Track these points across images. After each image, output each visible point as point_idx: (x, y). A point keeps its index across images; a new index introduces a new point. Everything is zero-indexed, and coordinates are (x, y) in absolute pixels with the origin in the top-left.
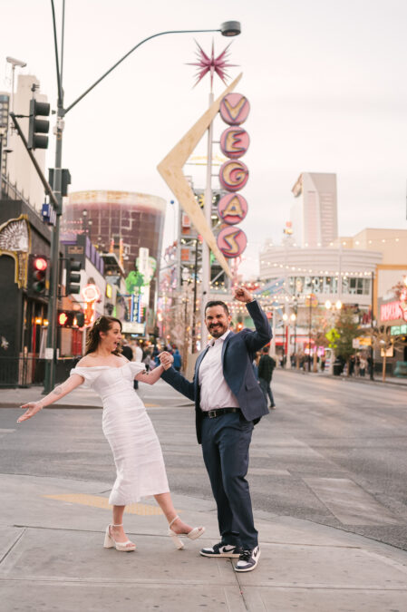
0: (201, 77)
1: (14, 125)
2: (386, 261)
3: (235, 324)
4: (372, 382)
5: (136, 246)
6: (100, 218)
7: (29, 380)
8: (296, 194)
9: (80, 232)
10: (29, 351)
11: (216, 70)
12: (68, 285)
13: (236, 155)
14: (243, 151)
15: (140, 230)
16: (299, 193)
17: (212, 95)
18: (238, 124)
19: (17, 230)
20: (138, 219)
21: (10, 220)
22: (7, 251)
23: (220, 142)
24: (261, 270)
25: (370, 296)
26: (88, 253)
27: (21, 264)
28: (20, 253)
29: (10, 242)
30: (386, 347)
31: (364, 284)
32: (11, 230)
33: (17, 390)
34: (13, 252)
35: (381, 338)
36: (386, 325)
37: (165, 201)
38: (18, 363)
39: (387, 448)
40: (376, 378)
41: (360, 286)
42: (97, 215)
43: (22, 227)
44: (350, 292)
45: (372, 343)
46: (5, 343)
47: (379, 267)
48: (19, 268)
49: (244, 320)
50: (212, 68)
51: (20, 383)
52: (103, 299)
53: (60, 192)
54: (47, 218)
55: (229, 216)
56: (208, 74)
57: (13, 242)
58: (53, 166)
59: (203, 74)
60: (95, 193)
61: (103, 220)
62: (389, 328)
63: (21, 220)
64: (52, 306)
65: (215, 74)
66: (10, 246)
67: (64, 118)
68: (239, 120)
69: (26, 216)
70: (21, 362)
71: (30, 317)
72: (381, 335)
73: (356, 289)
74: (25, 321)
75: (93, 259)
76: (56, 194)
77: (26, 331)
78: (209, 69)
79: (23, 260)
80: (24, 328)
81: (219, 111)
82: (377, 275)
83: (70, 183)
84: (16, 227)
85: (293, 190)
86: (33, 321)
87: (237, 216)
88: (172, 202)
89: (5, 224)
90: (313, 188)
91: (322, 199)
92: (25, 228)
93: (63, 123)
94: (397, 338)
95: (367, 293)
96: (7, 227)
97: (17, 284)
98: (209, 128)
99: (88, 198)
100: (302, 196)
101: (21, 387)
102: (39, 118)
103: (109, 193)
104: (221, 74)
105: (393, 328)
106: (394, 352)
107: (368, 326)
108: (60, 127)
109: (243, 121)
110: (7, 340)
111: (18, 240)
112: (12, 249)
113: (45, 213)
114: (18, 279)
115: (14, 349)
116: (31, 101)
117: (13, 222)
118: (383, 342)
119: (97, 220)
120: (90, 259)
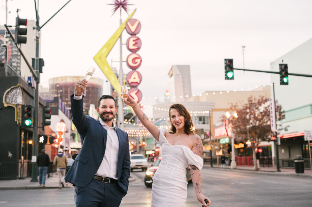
0: (115, 11)
1: (7, 32)
2: (217, 107)
3: (141, 142)
4: (212, 168)
5: (88, 104)
6: (69, 90)
7: (25, 175)
8: (170, 76)
9: (56, 96)
10: (25, 159)
11: (123, 7)
12: (44, 121)
13: (135, 50)
14: (139, 48)
15: (90, 95)
16: (172, 75)
17: (121, 20)
18: (135, 35)
19: (16, 92)
20: (89, 90)
21: (12, 87)
22: (10, 104)
23: (126, 44)
24: (154, 114)
25: (209, 125)
26: (60, 106)
27: (18, 111)
28: (18, 105)
29: (12, 99)
30: (219, 150)
31: (206, 119)
32: (13, 93)
33: (18, 180)
34: (14, 105)
35: (216, 145)
36: (218, 139)
37: (102, 81)
38: (18, 165)
39: (220, 201)
40: (214, 166)
41: (204, 120)
42: (68, 89)
43: (19, 91)
44: (199, 123)
45: (211, 147)
46: (10, 155)
47: (213, 110)
48: (17, 113)
49: (146, 140)
50: (121, 6)
51: (19, 176)
52: (70, 131)
53: (38, 71)
54: (30, 84)
55: (132, 82)
56: (119, 9)
57: (14, 99)
58: (34, 57)
59: (116, 9)
60: (66, 77)
61: (70, 91)
62: (219, 140)
63: (18, 87)
64: (35, 133)
65: (122, 9)
66: (12, 101)
67: (40, 32)
68: (135, 33)
69: (21, 85)
70: (20, 164)
71: (25, 140)
72: (215, 143)
73: (202, 122)
74: (23, 142)
75: (63, 110)
76: (36, 72)
77: (23, 148)
78: (119, 7)
79: (20, 109)
80: (22, 146)
81: (125, 28)
82: (212, 114)
83: (44, 66)
84: (15, 91)
85: (169, 74)
86: (27, 142)
87: (137, 82)
88: (107, 81)
89: (9, 90)
90: (178, 72)
91: (183, 78)
92: (21, 91)
93: (39, 34)
94: (224, 145)
95: (208, 123)
96: (10, 91)
97: (16, 122)
98: (120, 37)
99: (63, 80)
100: (173, 77)
101: (21, 178)
102: (22, 27)
103: (73, 77)
104: (125, 9)
105: (221, 140)
106: (223, 152)
107: (209, 140)
108: (38, 36)
109: (138, 33)
110: (11, 153)
111: (16, 98)
112: (13, 103)
113: (29, 82)
114: (17, 119)
115: (16, 158)
116: (16, 18)
117: (13, 88)
118: (216, 147)
119: (68, 92)
120: (61, 110)
